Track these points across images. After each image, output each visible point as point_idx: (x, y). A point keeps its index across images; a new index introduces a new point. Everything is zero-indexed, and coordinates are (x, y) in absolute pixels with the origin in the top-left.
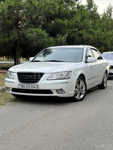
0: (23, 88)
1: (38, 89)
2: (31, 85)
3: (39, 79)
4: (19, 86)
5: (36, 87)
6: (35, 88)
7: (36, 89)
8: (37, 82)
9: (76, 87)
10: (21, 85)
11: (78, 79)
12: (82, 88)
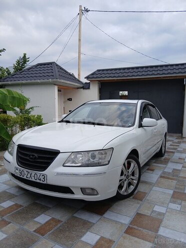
0: (21, 176)
1: (45, 182)
2: (34, 172)
3: (48, 164)
4: (17, 171)
5: (42, 178)
6: (40, 180)
7: (41, 182)
8: (44, 169)
9: (122, 174)
10: (19, 169)
11: (127, 159)
12: (133, 174)
